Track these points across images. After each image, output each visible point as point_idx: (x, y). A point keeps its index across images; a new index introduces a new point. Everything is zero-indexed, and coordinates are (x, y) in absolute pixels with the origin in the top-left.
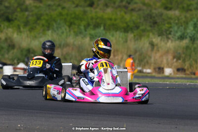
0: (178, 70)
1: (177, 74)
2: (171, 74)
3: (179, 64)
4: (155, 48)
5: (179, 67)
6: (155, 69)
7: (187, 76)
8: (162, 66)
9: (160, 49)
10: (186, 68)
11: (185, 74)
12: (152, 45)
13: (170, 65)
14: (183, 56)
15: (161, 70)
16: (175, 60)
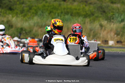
0: (118, 42)
1: (117, 45)
2: (113, 45)
3: (118, 38)
4: (103, 28)
5: (119, 40)
6: (103, 41)
7: (123, 46)
8: (107, 39)
9: (106, 29)
10: (122, 41)
11: (122, 45)
12: (101, 26)
13: (112, 39)
14: (121, 33)
15: (106, 42)
16: (116, 36)
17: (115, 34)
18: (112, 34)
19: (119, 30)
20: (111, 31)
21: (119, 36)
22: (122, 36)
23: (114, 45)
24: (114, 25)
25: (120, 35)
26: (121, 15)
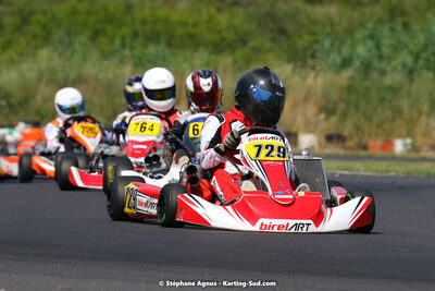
17: (322, 109)
18: (311, 110)
19: (334, 96)
20: (306, 99)
21: (334, 119)
22: (344, 116)
23: (317, 148)
24: (316, 76)
25: (339, 113)
26: (343, 42)
